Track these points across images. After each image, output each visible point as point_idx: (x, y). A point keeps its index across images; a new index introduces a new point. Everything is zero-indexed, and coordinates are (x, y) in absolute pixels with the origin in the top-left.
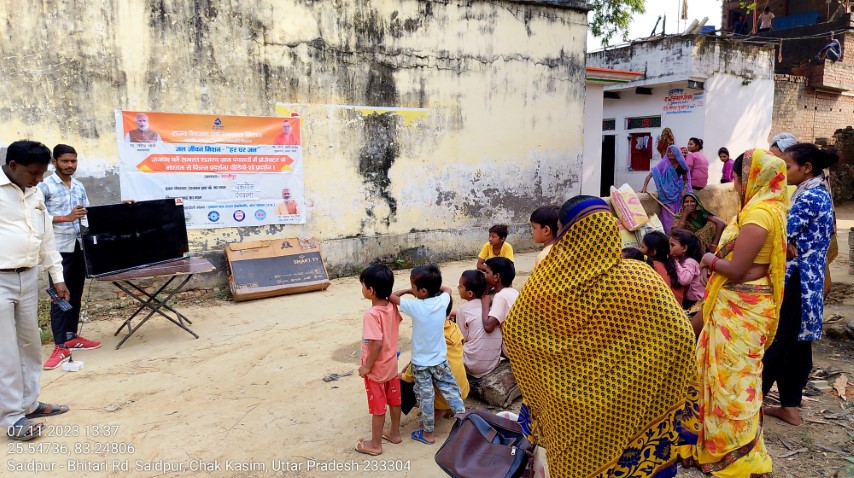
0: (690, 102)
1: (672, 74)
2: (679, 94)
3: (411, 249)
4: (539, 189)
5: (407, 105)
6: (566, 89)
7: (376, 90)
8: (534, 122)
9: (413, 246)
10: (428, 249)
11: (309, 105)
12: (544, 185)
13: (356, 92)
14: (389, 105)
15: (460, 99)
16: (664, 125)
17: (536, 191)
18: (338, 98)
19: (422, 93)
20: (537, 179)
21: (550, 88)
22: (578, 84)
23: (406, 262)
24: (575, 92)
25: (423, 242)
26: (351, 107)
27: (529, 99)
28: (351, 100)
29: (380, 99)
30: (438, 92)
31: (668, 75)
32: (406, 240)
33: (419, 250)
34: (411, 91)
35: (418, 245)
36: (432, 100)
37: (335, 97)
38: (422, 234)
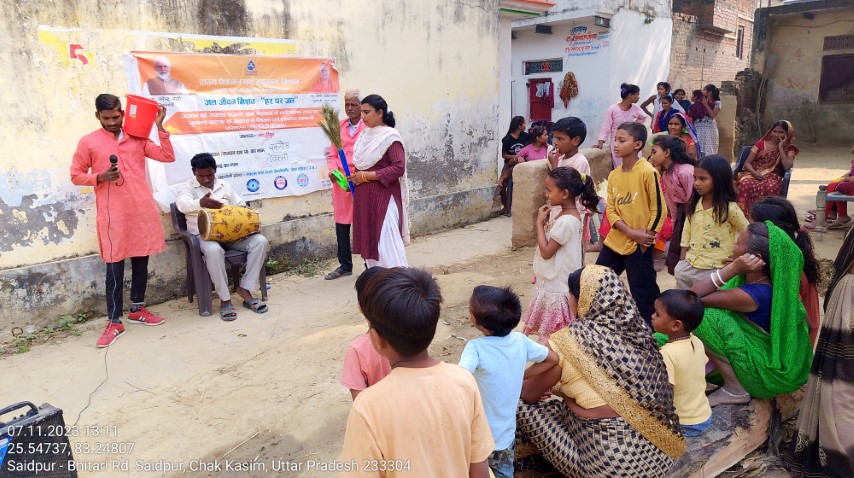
0: (595, 42)
1: (577, 9)
2: (583, 33)
3: (287, 244)
4: (450, 151)
5: (265, 34)
6: (477, 20)
7: (214, 10)
8: (440, 62)
9: (290, 240)
10: (311, 242)
11: (101, 31)
12: (456, 147)
13: (180, 12)
14: (237, 34)
15: (342, 27)
16: (566, 70)
17: (447, 154)
18: (152, 20)
19: (286, 17)
20: (448, 138)
21: (458, 16)
22: (491, 13)
23: (280, 263)
24: (488, 23)
25: (303, 233)
26: (175, 36)
27: (433, 31)
28: (174, 23)
29: (221, 24)
30: (310, 16)
31: (573, 10)
32: (278, 232)
33: (298, 245)
34: (270, 13)
35: (296, 237)
36: (301, 27)
37: (147, 18)
38: (300, 222)
